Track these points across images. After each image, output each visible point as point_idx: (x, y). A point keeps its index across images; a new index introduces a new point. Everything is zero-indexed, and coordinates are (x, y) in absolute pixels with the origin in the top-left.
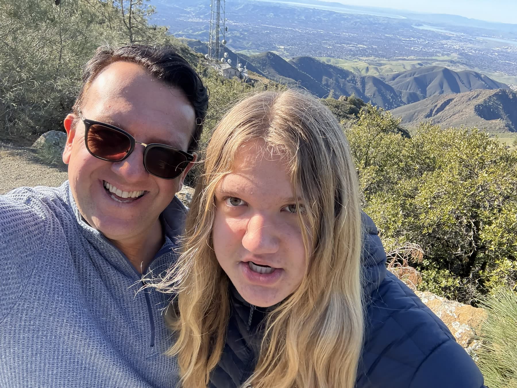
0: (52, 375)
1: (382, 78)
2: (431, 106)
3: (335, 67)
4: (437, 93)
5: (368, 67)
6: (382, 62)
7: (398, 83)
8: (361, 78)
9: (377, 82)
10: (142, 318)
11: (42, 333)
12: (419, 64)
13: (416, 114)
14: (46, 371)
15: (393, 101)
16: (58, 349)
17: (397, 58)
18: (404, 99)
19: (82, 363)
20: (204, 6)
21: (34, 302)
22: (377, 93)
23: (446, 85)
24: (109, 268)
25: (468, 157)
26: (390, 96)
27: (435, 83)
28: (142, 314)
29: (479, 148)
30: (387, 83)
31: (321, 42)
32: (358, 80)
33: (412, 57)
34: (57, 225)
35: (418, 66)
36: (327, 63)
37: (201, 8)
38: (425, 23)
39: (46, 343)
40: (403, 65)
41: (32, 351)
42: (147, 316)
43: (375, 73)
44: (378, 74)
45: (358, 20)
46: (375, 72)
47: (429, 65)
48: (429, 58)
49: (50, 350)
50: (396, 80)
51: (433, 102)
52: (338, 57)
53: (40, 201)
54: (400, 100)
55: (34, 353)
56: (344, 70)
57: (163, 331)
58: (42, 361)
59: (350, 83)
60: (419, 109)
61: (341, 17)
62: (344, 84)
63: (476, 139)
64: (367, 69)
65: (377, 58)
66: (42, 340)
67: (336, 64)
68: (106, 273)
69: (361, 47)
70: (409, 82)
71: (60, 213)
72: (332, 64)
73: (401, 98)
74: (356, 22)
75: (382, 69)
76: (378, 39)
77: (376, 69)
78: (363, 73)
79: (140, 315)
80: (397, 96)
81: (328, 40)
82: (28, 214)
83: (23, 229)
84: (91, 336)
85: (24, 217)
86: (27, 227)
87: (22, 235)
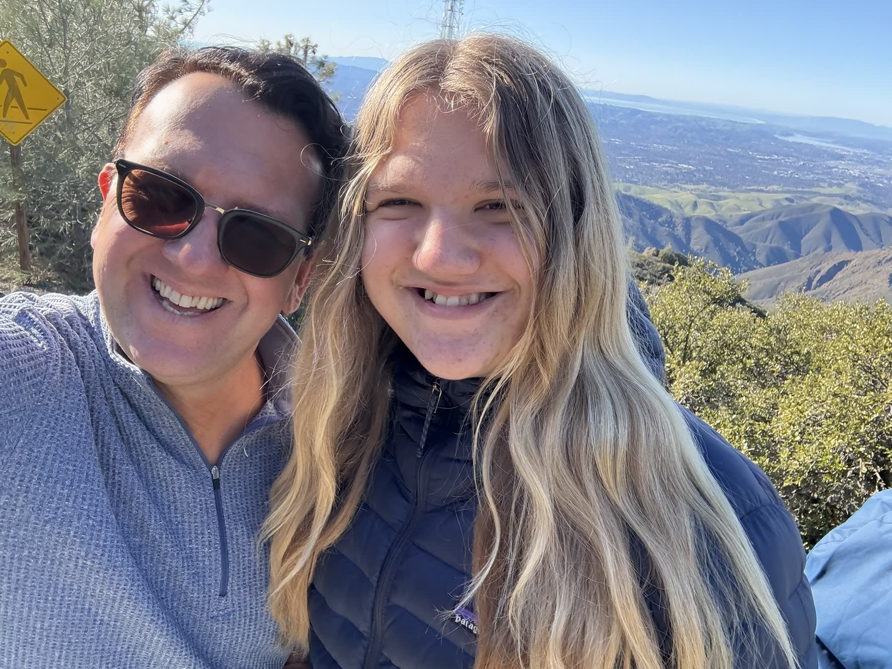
0: (42, 629)
1: (720, 220)
2: (809, 273)
3: (637, 199)
4: (820, 250)
5: (695, 202)
6: (721, 194)
7: (748, 230)
8: (684, 219)
9: (711, 226)
10: (207, 543)
11: (29, 552)
12: (787, 199)
13: (782, 284)
14: (31, 621)
15: (739, 261)
16: (56, 584)
17: (748, 188)
18: (761, 258)
19: (97, 613)
22: (711, 245)
23: (836, 237)
24: (153, 447)
25: (868, 351)
26: (735, 251)
27: (817, 231)
28: (208, 536)
29: (888, 336)
30: (729, 229)
31: (615, 158)
32: (678, 221)
33: (775, 187)
34: (70, 364)
35: (786, 203)
36: (625, 193)
38: (798, 131)
39: (35, 570)
40: (759, 199)
41: (9, 583)
42: (216, 540)
43: (709, 212)
44: (714, 213)
45: (680, 124)
46: (709, 209)
47: (805, 202)
48: (805, 190)
49: (41, 583)
50: (747, 224)
51: (812, 265)
52: (645, 184)
53: (41, 318)
54: (752, 259)
55: (13, 586)
56: (653, 205)
57: (246, 571)
58: (26, 604)
59: (664, 226)
60: (787, 275)
61: (651, 119)
62: (654, 229)
63: (883, 320)
64: (695, 205)
65: (713, 188)
66: (28, 565)
67: (640, 194)
68: (148, 455)
69: (685, 168)
70: (769, 230)
71: (76, 344)
72: (633, 195)
73: (754, 254)
74: (676, 128)
75: (721, 206)
76: (715, 155)
77: (712, 204)
78: (688, 211)
79: (202, 538)
80: (748, 252)
81: (628, 155)
82: (18, 341)
83: (6, 366)
84: (117, 564)
85: (10, 345)
86: (14, 364)
87: (5, 376)
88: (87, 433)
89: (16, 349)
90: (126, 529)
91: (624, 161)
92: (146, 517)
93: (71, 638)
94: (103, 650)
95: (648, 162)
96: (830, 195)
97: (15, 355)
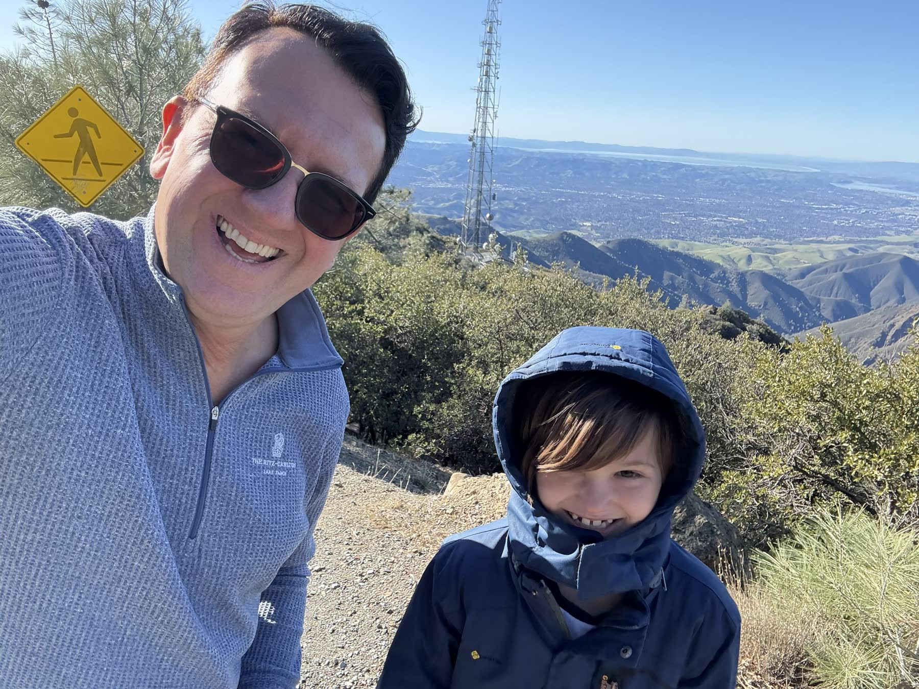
1: (778, 274)
2: (881, 327)
3: (686, 255)
4: (892, 302)
5: (750, 256)
6: (777, 246)
7: (811, 283)
8: (739, 274)
9: (768, 280)
12: (850, 249)
13: (853, 340)
15: (803, 316)
17: (806, 239)
18: (826, 313)
20: (455, 163)
21: (26, 396)
22: (771, 301)
23: (908, 287)
26: (797, 306)
27: (886, 282)
30: (789, 283)
31: (659, 214)
32: (732, 277)
33: (837, 238)
35: (850, 254)
36: (672, 249)
37: (450, 166)
38: (856, 178)
40: (819, 251)
43: (766, 266)
44: (770, 267)
45: (727, 176)
46: (765, 263)
47: (871, 252)
48: (869, 239)
50: (808, 278)
51: (885, 318)
52: (693, 239)
54: (817, 314)
56: (704, 260)
59: (716, 283)
60: (857, 331)
61: (695, 172)
62: (706, 285)
64: (749, 259)
65: (767, 241)
67: (688, 250)
69: (735, 222)
70: (833, 283)
72: (681, 251)
73: (819, 310)
74: (724, 180)
75: (778, 259)
76: (768, 207)
77: (767, 258)
78: (742, 266)
80: (811, 307)
81: (673, 211)
91: (668, 216)
95: (695, 217)
96: (898, 244)
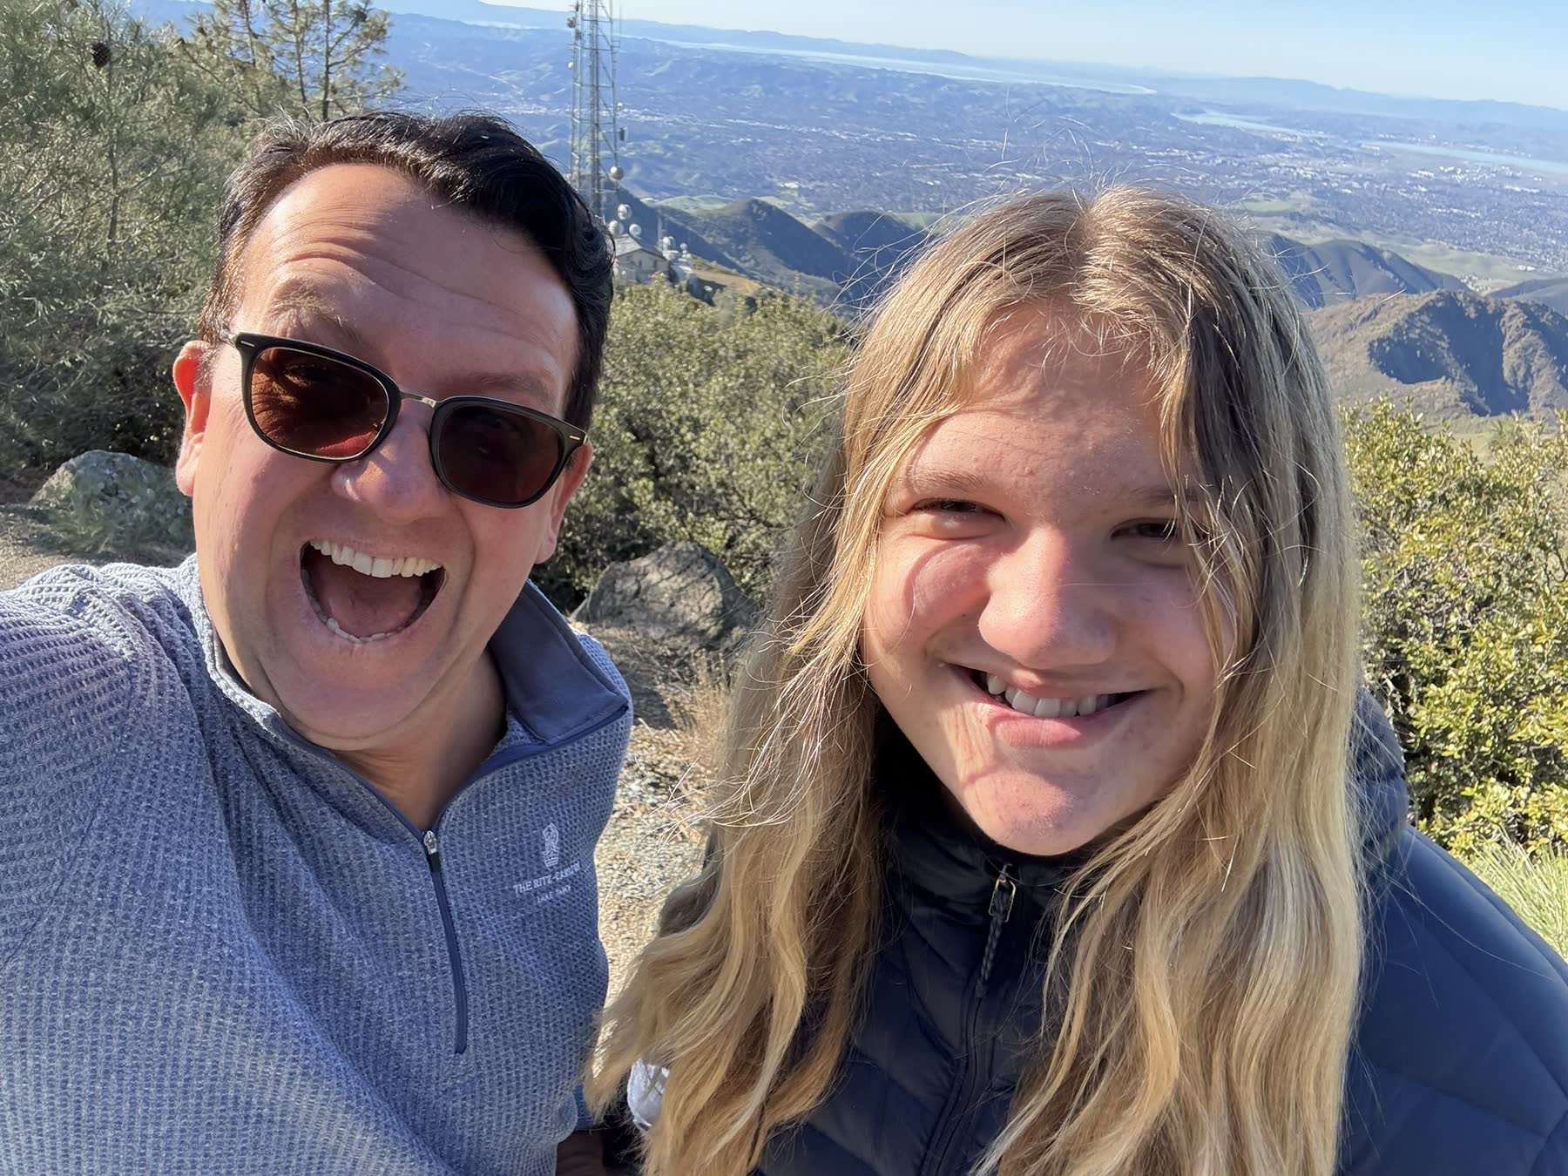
0: (156, 1137)
10: (428, 966)
11: (124, 1009)
14: (138, 1126)
16: (175, 1059)
20: (550, 68)
21: (99, 913)
28: (428, 953)
29: (1396, 458)
31: (907, 168)
34: (171, 679)
37: (541, 73)
38: (1210, 105)
39: (137, 1038)
41: (93, 1064)
42: (443, 958)
45: (1015, 101)
49: (148, 1060)
53: (113, 603)
55: (101, 1069)
57: (496, 1005)
58: (126, 1097)
61: (963, 93)
63: (1387, 432)
66: (125, 1031)
68: (314, 827)
69: (1027, 180)
74: (1009, 108)
76: (1077, 154)
79: (420, 957)
81: (928, 161)
82: (77, 645)
83: (61, 689)
84: (277, 1019)
85: (64, 654)
86: (74, 685)
87: (59, 708)
88: (205, 798)
89: (74, 660)
90: (288, 953)
91: (923, 171)
92: (324, 932)
93: (208, 1149)
94: (265, 1165)
95: (964, 172)
96: (1268, 214)
97: (74, 671)
